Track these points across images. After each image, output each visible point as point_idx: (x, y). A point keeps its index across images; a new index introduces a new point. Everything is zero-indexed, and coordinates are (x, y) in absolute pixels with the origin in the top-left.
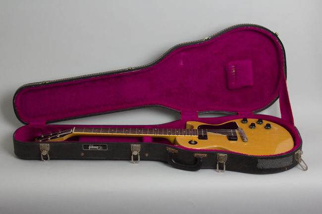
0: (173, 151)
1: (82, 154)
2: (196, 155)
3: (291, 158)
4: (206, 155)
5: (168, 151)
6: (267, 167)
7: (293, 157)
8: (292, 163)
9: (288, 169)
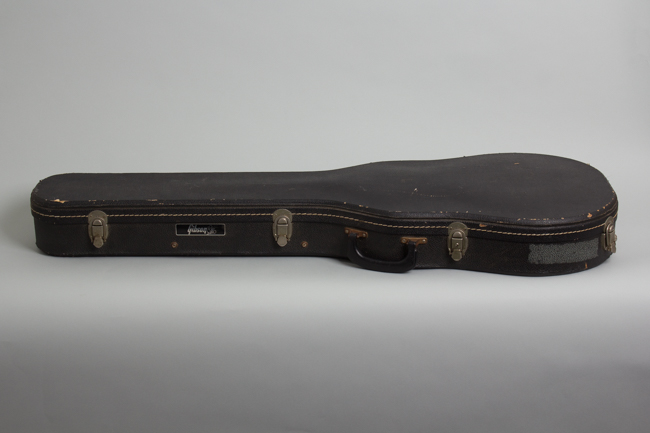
0: (357, 234)
1: (175, 245)
2: (404, 239)
3: (594, 243)
4: (424, 240)
5: (347, 234)
6: (549, 261)
7: (600, 241)
8: (596, 255)
9: (590, 267)
